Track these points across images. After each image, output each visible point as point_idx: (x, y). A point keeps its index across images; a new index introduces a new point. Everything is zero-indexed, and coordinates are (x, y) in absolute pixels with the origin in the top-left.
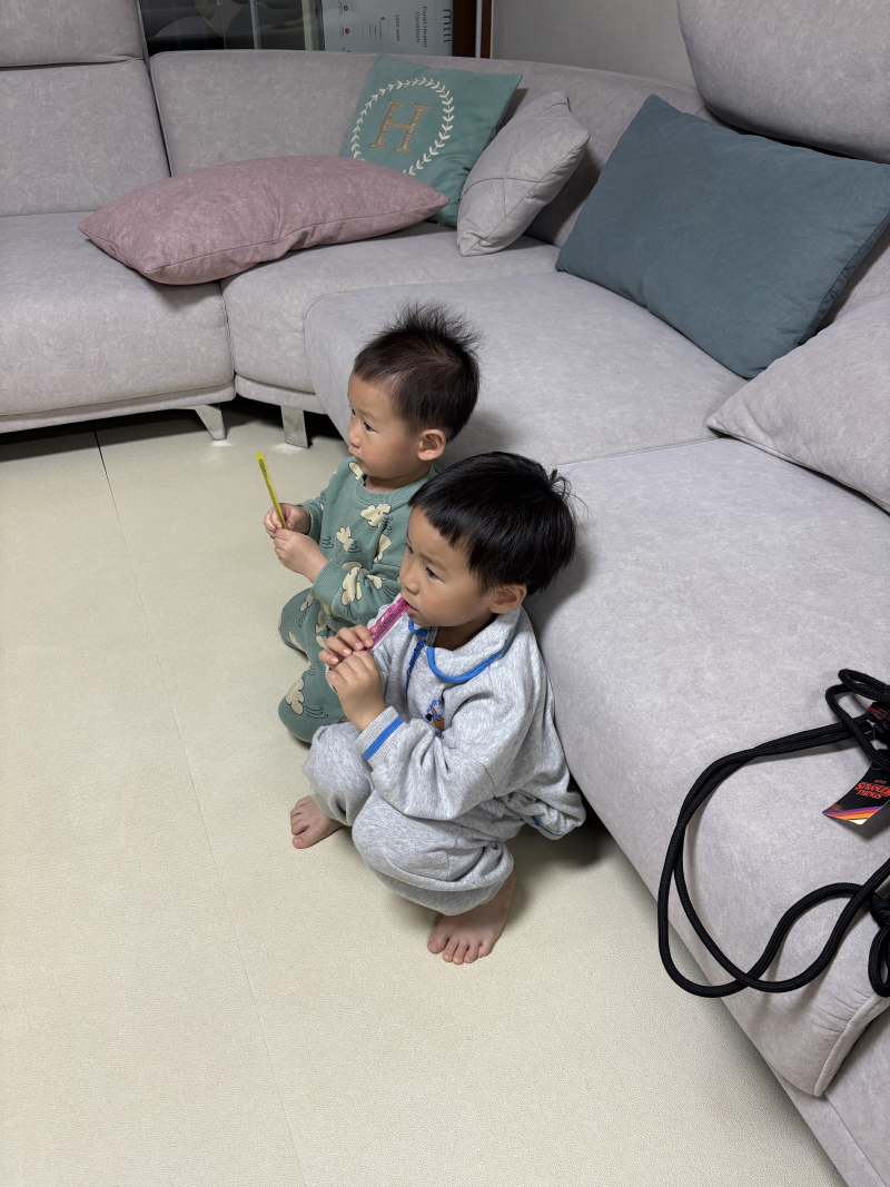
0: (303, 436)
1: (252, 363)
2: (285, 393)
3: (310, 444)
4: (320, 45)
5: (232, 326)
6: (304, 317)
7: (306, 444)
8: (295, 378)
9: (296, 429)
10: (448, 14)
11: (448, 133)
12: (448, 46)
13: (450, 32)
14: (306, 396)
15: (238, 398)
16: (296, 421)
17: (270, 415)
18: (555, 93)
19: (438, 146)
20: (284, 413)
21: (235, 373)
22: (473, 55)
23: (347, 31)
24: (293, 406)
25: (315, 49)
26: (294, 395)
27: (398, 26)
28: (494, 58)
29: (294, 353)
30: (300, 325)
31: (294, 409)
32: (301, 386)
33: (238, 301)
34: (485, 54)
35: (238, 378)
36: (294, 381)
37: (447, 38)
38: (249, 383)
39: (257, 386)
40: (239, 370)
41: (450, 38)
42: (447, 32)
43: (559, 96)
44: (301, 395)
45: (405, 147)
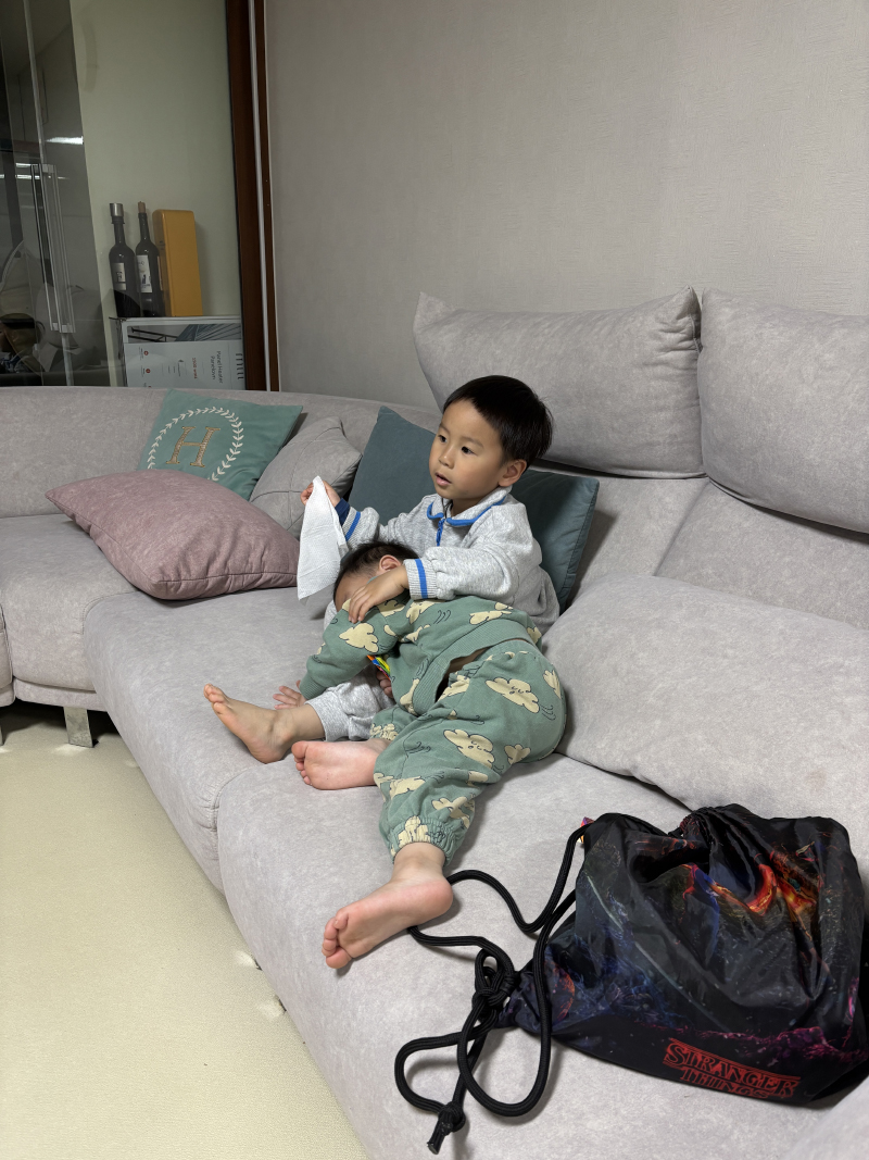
0: (87, 735)
1: (30, 666)
2: (66, 693)
3: (95, 742)
4: (123, 382)
5: (9, 632)
6: (83, 619)
7: (91, 743)
8: (76, 678)
9: (80, 729)
10: (240, 357)
11: (239, 449)
12: (242, 382)
13: (242, 371)
14: (88, 695)
15: (18, 702)
16: (80, 721)
17: (52, 716)
18: (330, 419)
19: (230, 459)
20: (67, 713)
21: (14, 677)
22: (265, 389)
23: (148, 371)
24: (76, 705)
25: (119, 385)
26: (76, 694)
27: (195, 366)
28: (283, 390)
29: (75, 653)
30: (80, 626)
31: (76, 709)
32: (82, 685)
33: (16, 607)
34: (275, 388)
35: (17, 681)
36: (75, 680)
37: (240, 376)
38: (28, 686)
39: (36, 689)
40: (17, 673)
41: (243, 375)
42: (240, 371)
43: (333, 421)
44: (83, 694)
45: (199, 462)
